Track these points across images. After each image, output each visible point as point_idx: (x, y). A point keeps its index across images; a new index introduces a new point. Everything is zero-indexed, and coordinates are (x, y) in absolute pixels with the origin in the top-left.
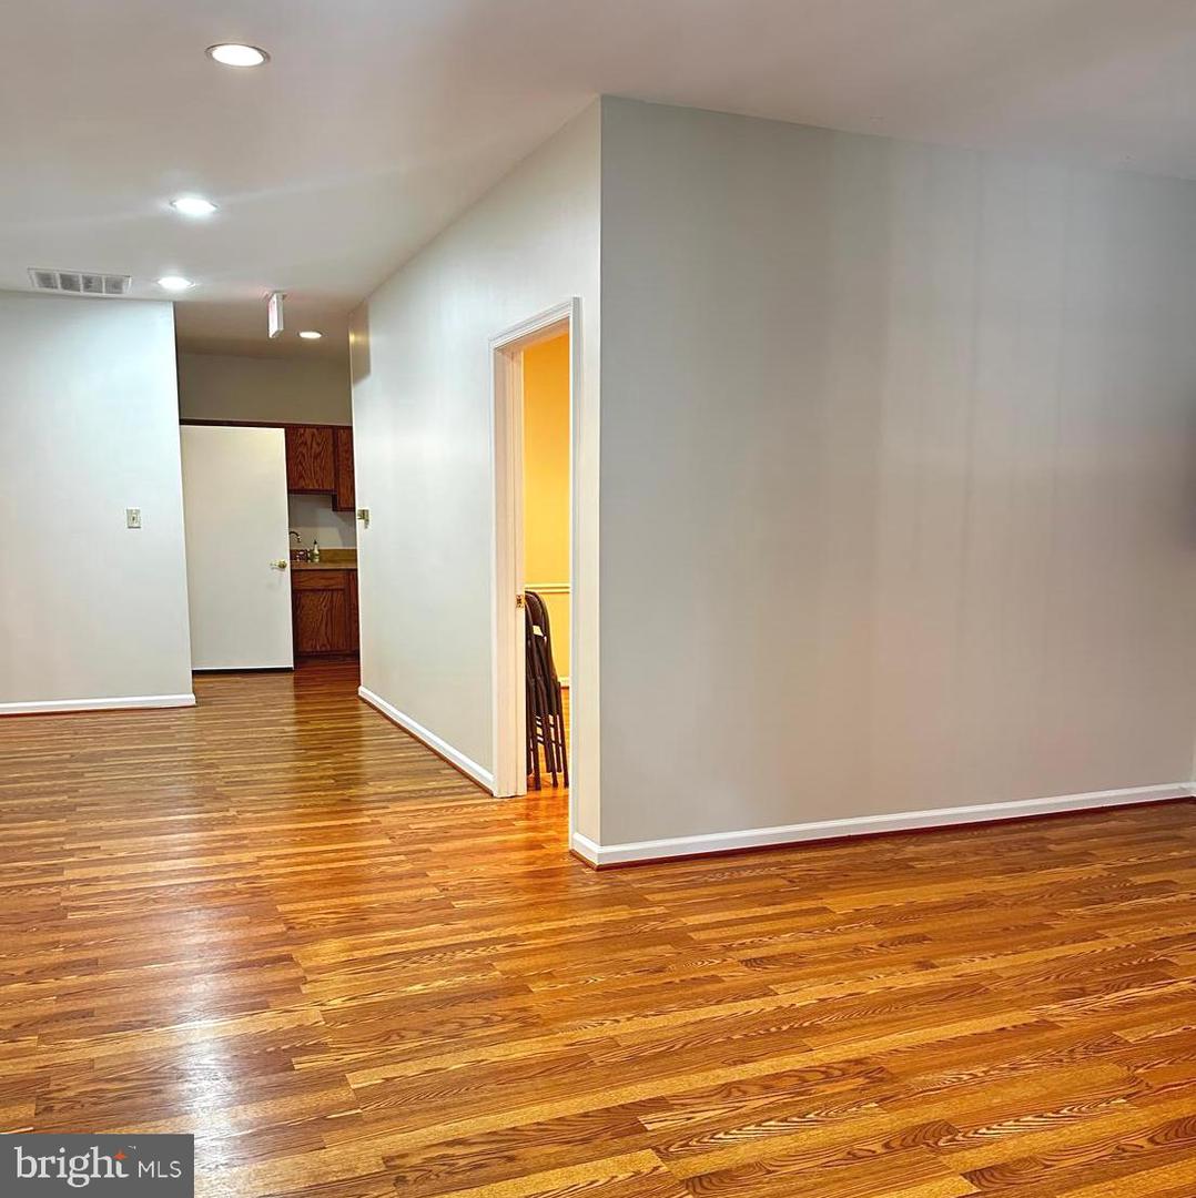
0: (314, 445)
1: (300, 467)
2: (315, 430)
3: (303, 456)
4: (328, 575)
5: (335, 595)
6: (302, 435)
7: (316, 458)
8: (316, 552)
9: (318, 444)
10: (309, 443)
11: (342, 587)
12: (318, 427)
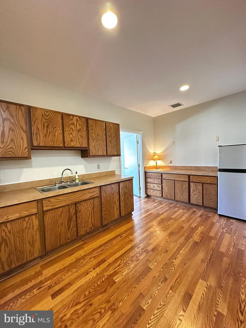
0: (78, 125)
1: (71, 136)
2: (78, 118)
3: (73, 130)
4: (92, 190)
5: (95, 200)
6: (72, 119)
7: (79, 131)
8: (77, 177)
9: (80, 125)
10: (75, 124)
11: (98, 195)
12: (79, 117)
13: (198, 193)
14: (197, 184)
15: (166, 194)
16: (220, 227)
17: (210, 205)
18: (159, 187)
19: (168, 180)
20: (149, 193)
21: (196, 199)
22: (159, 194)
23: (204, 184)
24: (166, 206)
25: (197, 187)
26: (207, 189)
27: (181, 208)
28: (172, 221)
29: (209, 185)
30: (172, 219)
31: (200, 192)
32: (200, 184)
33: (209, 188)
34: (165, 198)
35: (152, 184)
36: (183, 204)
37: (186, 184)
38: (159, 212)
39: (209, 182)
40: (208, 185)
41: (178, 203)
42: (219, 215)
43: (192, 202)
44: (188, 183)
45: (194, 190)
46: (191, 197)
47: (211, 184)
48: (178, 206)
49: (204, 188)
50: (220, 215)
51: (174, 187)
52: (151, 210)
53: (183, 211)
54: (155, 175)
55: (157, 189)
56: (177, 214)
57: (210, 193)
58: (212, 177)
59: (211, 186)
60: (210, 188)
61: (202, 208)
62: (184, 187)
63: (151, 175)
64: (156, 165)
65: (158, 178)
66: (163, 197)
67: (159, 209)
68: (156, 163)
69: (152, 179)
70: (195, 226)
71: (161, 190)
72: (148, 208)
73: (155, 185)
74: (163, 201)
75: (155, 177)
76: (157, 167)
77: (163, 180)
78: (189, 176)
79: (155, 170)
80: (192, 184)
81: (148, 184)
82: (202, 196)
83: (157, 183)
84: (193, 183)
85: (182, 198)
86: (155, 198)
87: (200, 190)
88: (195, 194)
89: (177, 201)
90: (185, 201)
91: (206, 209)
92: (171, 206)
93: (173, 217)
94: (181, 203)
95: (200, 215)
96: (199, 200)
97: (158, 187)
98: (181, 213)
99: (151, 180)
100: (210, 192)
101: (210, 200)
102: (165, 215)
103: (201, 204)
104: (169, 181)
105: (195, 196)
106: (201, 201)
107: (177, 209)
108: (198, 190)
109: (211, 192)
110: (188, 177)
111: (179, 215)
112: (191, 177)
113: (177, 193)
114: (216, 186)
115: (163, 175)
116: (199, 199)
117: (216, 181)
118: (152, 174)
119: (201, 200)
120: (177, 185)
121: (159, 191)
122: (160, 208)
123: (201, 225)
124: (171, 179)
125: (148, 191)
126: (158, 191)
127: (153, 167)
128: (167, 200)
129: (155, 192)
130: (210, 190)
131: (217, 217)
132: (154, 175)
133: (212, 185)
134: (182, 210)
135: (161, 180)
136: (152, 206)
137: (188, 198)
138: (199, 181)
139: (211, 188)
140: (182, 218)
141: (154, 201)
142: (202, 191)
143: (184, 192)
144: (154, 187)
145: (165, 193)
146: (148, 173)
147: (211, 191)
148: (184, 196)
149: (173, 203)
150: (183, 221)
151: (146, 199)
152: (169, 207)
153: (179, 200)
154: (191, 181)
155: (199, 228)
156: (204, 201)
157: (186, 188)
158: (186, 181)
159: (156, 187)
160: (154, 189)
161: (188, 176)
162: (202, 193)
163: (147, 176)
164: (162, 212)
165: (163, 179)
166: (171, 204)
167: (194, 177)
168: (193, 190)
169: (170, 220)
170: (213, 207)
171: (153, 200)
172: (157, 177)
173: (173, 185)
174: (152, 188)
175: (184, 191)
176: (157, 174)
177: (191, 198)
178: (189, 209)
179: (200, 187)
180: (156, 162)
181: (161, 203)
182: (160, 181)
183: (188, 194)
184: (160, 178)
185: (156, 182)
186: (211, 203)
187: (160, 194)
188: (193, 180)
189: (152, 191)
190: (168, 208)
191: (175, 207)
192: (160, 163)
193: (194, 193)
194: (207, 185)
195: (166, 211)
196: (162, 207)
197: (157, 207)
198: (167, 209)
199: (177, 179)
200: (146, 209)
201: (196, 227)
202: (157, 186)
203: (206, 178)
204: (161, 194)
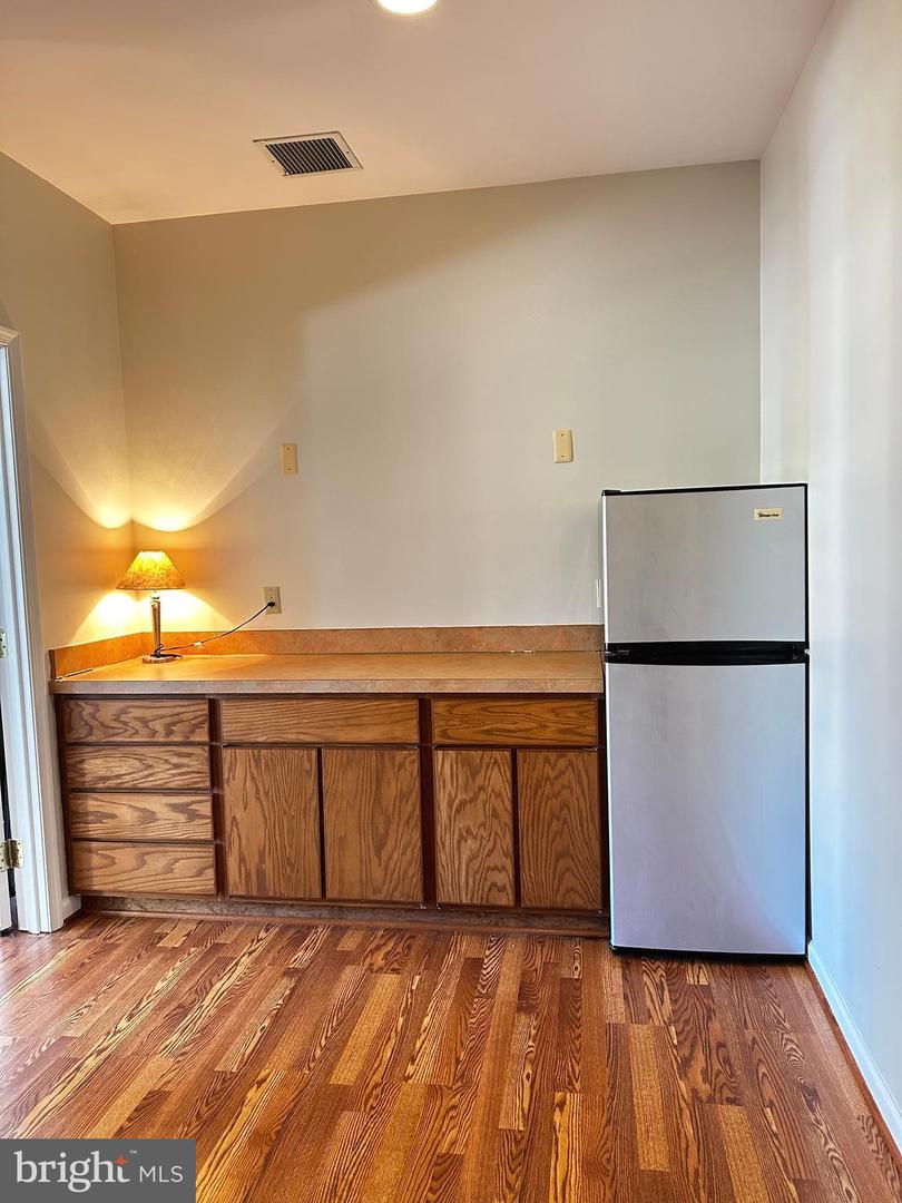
13: (483, 825)
14: (475, 755)
15: (253, 861)
16: (664, 1056)
17: (559, 898)
18: (193, 816)
19: (263, 752)
20: (101, 882)
21: (476, 864)
22: (190, 872)
23: (520, 755)
24: (268, 972)
25: (479, 780)
26: (538, 786)
27: (379, 960)
28: (347, 1122)
29: (552, 756)
30: (341, 1099)
31: (495, 815)
32: (497, 754)
33: (552, 775)
34: (248, 899)
35: (124, 799)
36: (384, 921)
37: (401, 766)
38: (217, 1058)
39: (549, 735)
40: (547, 760)
41: (350, 919)
42: (621, 952)
43: (446, 894)
44: (415, 755)
45: (463, 804)
46: (442, 857)
47: (561, 748)
48: (349, 943)
49: (521, 777)
50: (628, 955)
51: (315, 803)
52: (144, 1054)
53: (402, 985)
54: (149, 714)
55: (178, 835)
56: (366, 1029)
57: (562, 809)
58: (565, 704)
59: (562, 763)
60: (556, 778)
61: (512, 922)
62: (391, 791)
63: (117, 719)
64: (150, 628)
65: (176, 738)
66: (231, 890)
67: (214, 1020)
68: (156, 612)
69: (126, 756)
70: (525, 1119)
71: (209, 836)
72: (112, 1043)
73: (155, 804)
74: (225, 924)
75: (154, 733)
76: (160, 647)
77: (227, 754)
78: (424, 702)
79: (144, 675)
80: (444, 763)
81: (92, 804)
82: (508, 840)
83: (177, 782)
84: (452, 753)
85: (377, 873)
86: (155, 910)
87: (499, 795)
88: (468, 831)
89: (339, 906)
90: (397, 896)
91: (537, 922)
92: (302, 957)
93: (345, 1074)
94: (368, 915)
95: (515, 988)
96: (496, 868)
97: (182, 818)
98: (390, 1018)
99: (112, 763)
100: (556, 803)
101: (557, 861)
102: (275, 1070)
103: (506, 899)
104: (277, 752)
105: (471, 845)
106: (504, 878)
107: (350, 974)
108: (483, 796)
109: (565, 806)
110: (416, 714)
111: (382, 1035)
112: (439, 708)
113: (342, 840)
114: (594, 756)
115: (227, 713)
116: (490, 862)
117: (593, 729)
118: (124, 711)
119: (504, 868)
120: (344, 781)
121: (196, 851)
122: (224, 1010)
123: (556, 1088)
124: (292, 737)
125: (96, 860)
126: (180, 851)
127: (131, 648)
128: (257, 914)
129: (157, 862)
130: (556, 789)
131: (612, 975)
132: (144, 722)
133: (571, 755)
134: (388, 982)
135: (204, 753)
136: (148, 1006)
137: (420, 874)
138: (489, 732)
139: (564, 780)
140: (413, 1061)
141: (151, 942)
142: (508, 805)
143: (393, 827)
144: (149, 817)
145: (242, 860)
146: (87, 709)
147: (566, 793)
148: (390, 857)
149: (310, 928)
150: (433, 1091)
151: (78, 945)
152: (288, 973)
153: (356, 894)
154: (437, 739)
155: (557, 1117)
156: (524, 875)
157: (403, 797)
158: (401, 746)
159: (166, 818)
160: (150, 835)
161: (415, 703)
162: (507, 818)
163: (80, 733)
164: (244, 1046)
165: (230, 745)
166: (296, 942)
167: (458, 711)
168: (450, 806)
169: (332, 1121)
170: (579, 902)
171: (138, 931)
172: (170, 733)
173: (312, 785)
174: (128, 835)
175: (388, 823)
176: (168, 708)
177: (440, 868)
178: (432, 957)
179: (498, 780)
180: (145, 604)
181: (217, 947)
182: (198, 762)
183: (416, 836)
184: (202, 736)
185: (162, 775)
186: (569, 880)
187: (200, 873)
188: (450, 733)
189: (125, 856)
190: (285, 986)
191: (335, 960)
192: (188, 612)
193: (460, 824)
194: (543, 755)
195: (274, 1023)
196: (233, 995)
197: (185, 998)
198: (274, 1000)
199: (342, 737)
200: (91, 1063)
201: (531, 1118)
202: (175, 807)
203: (536, 708)
204: (211, 873)
